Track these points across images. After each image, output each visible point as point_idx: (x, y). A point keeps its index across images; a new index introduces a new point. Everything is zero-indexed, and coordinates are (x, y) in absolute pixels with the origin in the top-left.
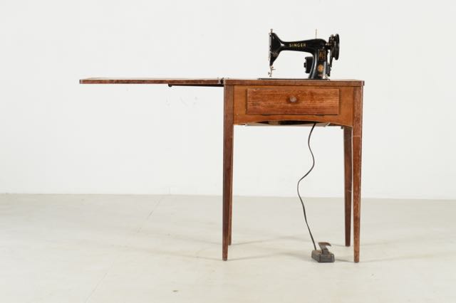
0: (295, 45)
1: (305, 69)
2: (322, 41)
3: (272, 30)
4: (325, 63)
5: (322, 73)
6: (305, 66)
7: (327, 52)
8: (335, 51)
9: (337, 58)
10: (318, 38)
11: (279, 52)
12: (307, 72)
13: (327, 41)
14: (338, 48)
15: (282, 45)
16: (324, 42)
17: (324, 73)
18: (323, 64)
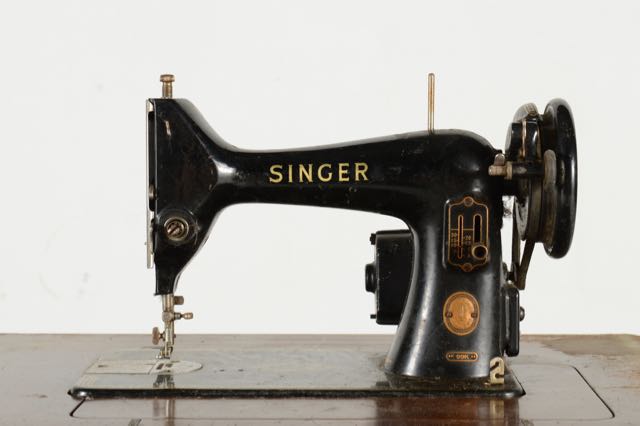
0: (306, 173)
1: (370, 302)
2: (467, 148)
3: (167, 80)
4: (488, 279)
5: (468, 342)
6: (370, 287)
7: (499, 212)
8: (545, 207)
9: (559, 248)
10: (444, 124)
11: (206, 219)
12: (385, 315)
13: (499, 141)
14: (567, 187)
15: (225, 170)
16: (484, 152)
17: (483, 345)
18: (474, 290)
